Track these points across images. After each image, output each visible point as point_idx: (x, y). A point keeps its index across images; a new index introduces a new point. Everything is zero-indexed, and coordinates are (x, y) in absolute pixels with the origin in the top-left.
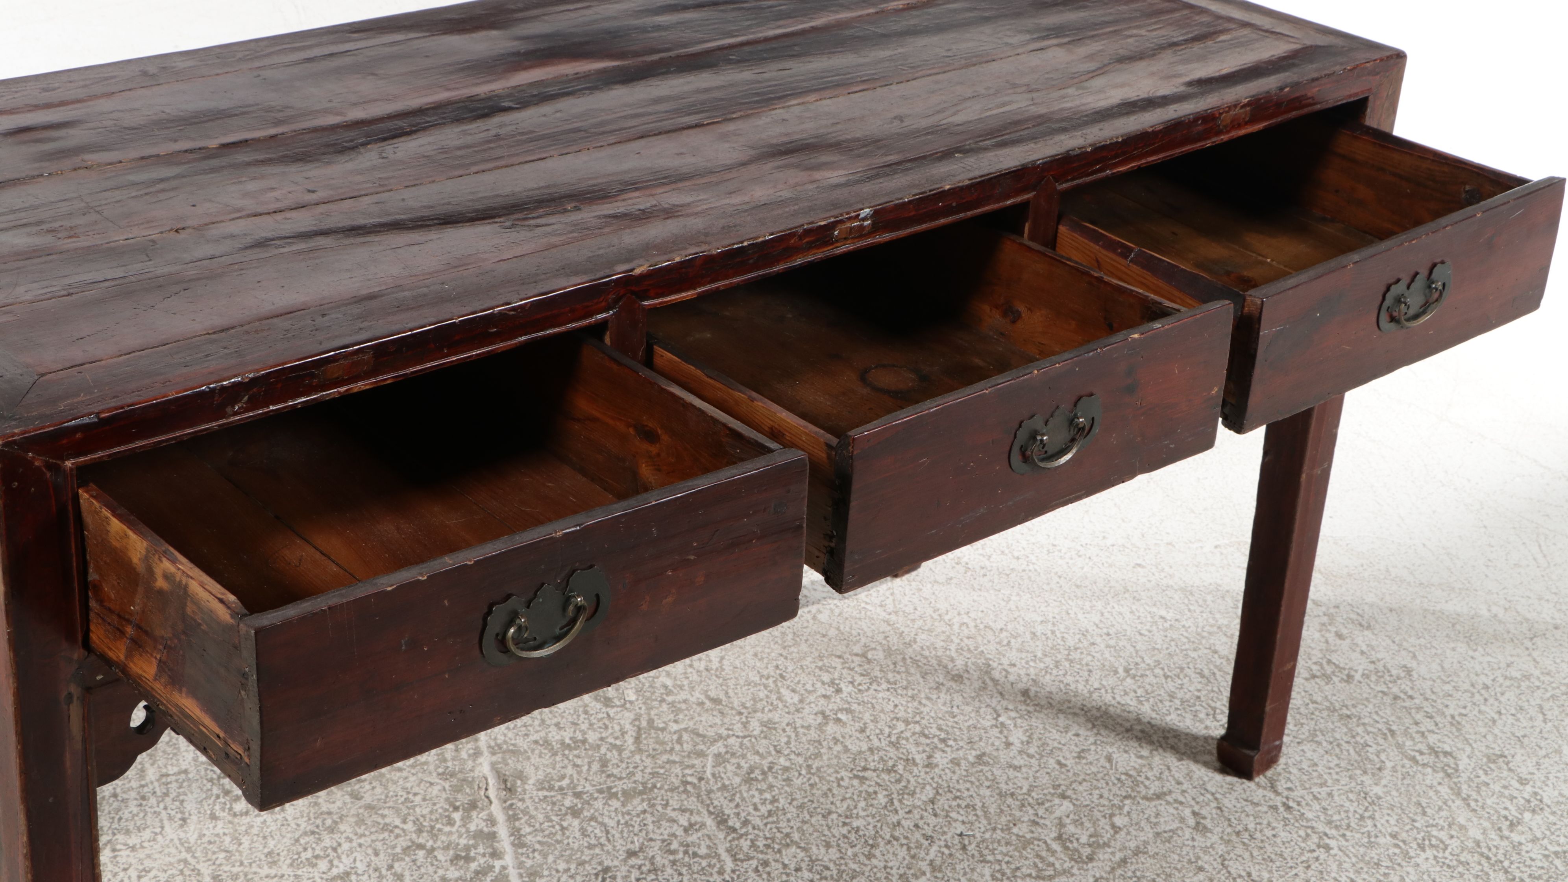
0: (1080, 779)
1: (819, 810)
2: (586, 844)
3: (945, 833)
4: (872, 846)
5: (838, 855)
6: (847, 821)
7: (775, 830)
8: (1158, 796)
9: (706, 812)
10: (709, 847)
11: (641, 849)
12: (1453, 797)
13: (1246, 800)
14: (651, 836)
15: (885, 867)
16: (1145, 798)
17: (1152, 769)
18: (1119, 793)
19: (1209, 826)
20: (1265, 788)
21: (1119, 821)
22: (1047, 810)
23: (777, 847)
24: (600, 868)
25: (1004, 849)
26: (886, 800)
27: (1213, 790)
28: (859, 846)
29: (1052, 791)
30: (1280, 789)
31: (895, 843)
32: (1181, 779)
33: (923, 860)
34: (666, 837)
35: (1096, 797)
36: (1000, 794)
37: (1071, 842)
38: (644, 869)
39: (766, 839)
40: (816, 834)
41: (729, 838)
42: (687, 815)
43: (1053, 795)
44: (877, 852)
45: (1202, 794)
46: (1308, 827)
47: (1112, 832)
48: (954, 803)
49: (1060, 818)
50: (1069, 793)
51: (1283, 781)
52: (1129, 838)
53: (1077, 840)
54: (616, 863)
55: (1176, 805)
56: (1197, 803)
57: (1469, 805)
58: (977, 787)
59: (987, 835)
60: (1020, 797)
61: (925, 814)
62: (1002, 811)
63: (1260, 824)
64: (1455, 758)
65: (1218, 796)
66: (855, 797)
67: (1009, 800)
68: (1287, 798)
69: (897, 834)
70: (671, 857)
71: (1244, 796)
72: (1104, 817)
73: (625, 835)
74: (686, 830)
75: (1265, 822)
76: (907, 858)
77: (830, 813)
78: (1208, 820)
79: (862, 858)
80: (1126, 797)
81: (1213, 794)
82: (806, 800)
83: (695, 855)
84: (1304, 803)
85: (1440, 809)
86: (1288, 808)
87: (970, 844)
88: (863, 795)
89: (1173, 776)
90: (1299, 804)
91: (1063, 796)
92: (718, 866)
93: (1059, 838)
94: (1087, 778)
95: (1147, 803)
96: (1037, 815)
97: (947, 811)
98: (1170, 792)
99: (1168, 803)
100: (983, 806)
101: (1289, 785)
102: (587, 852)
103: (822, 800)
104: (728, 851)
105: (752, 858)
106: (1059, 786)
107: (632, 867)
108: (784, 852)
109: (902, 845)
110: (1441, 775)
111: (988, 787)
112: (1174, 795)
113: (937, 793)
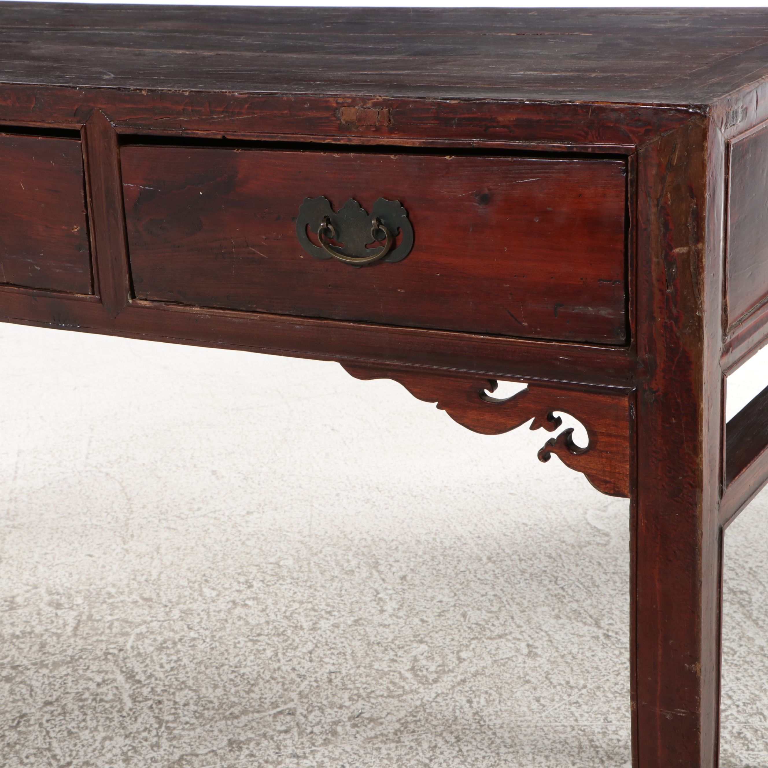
0: (437, 630)
1: (214, 664)
2: (11, 700)
3: (316, 672)
4: (253, 685)
5: (222, 693)
6: (236, 669)
7: (173, 680)
8: (500, 637)
9: (119, 672)
10: (115, 695)
11: (57, 700)
12: (745, 620)
13: (573, 634)
14: (69, 690)
15: (260, 699)
16: (490, 638)
17: (498, 619)
18: (468, 636)
19: (539, 653)
20: (590, 625)
21: (463, 655)
22: (405, 651)
23: (172, 690)
24: (18, 715)
25: (364, 680)
26: (273, 653)
27: (547, 630)
28: (242, 686)
29: (412, 639)
30: (602, 624)
31: (273, 681)
32: (522, 624)
33: (294, 691)
34: (80, 690)
35: (448, 640)
36: (369, 644)
37: (421, 671)
38: (56, 713)
39: (164, 686)
40: (207, 680)
41: (134, 687)
42: (103, 675)
43: (412, 641)
44: (256, 689)
45: (537, 633)
46: (622, 648)
47: (457, 662)
48: (329, 652)
49: (415, 657)
50: (427, 639)
51: (606, 620)
52: (471, 665)
53: (427, 669)
54: (33, 710)
55: (514, 641)
56: (532, 639)
57: (757, 624)
58: (351, 641)
59: (352, 672)
60: (384, 645)
61: (302, 661)
62: (367, 655)
63: (582, 649)
64: (749, 595)
65: (550, 633)
66: (247, 654)
67: (376, 647)
68: (608, 630)
69: (275, 675)
70: (81, 704)
71: (573, 632)
72: (453, 653)
73: (46, 691)
74: (99, 685)
75: (587, 647)
76: (281, 691)
77: (223, 665)
78: (539, 649)
79: (242, 694)
80: (473, 639)
81: (546, 632)
82: (205, 658)
83: (101, 700)
84: (621, 632)
85: (734, 628)
86: (607, 636)
87: (336, 677)
88: (254, 652)
89: (515, 623)
90: (617, 633)
91: (421, 642)
92: (119, 706)
93: (413, 669)
94: (443, 628)
95: (490, 641)
96: (396, 655)
97: (321, 658)
98: (511, 633)
99: (508, 640)
100: (353, 652)
101: (611, 621)
102: (10, 705)
103: (218, 657)
104: (130, 696)
105: (149, 699)
106: (419, 635)
107: (46, 712)
108: (177, 694)
109: (278, 683)
110: (737, 606)
111: (360, 640)
112: (513, 635)
113: (316, 646)
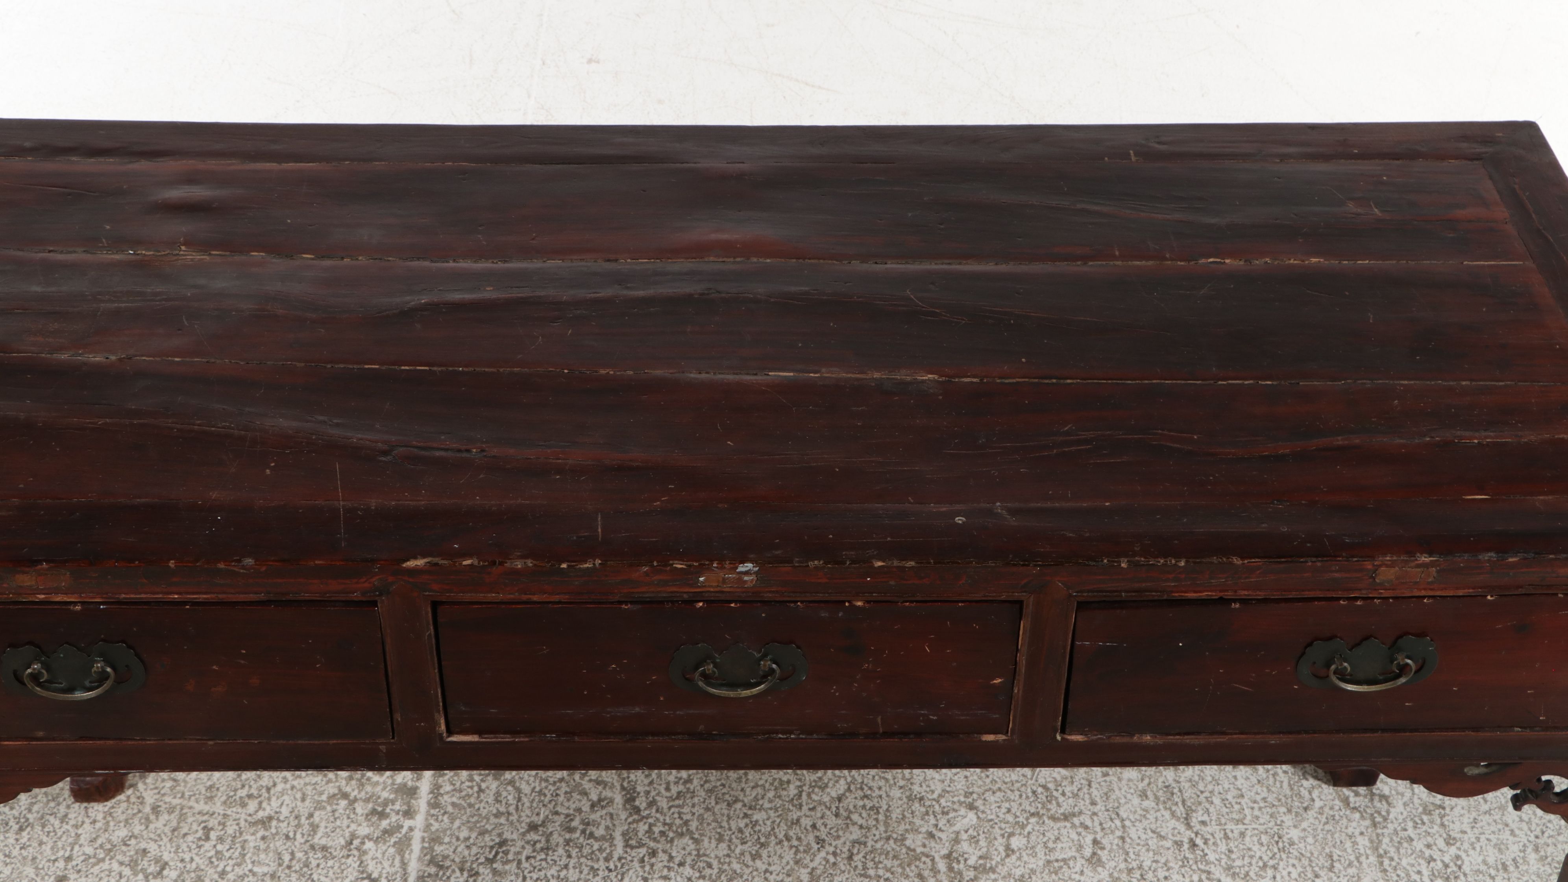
0: (995, 788)
1: (727, 797)
2: (495, 811)
3: (838, 837)
4: (763, 845)
5: (725, 852)
6: (750, 812)
7: (676, 816)
8: (1066, 817)
9: (619, 787)
10: (607, 828)
11: (543, 824)
12: (1369, 852)
13: (1153, 832)
14: (559, 809)
15: (766, 871)
16: (1053, 818)
17: (1072, 783)
18: (1028, 808)
19: (1104, 859)
20: (1178, 819)
21: (1015, 842)
22: (948, 821)
23: (671, 835)
24: (497, 840)
25: (889, 863)
26: (796, 792)
27: (1125, 816)
28: (750, 844)
29: (962, 799)
30: (1194, 822)
31: (786, 843)
32: (1098, 799)
33: (806, 867)
34: (571, 812)
35: (1004, 810)
36: (910, 798)
37: (959, 862)
38: (538, 846)
39: (665, 824)
40: (714, 824)
41: (630, 820)
42: (600, 788)
43: (961, 803)
44: (764, 853)
45: (1112, 820)
46: (1204, 871)
47: (1004, 854)
48: (861, 803)
49: (958, 833)
50: (979, 803)
51: (1201, 812)
52: (1018, 863)
53: (966, 860)
54: (515, 836)
55: (1080, 830)
56: (1103, 829)
57: (1381, 863)
58: (890, 787)
59: (878, 845)
60: (928, 803)
61: (828, 813)
62: (904, 817)
63: (1157, 862)
64: (1389, 804)
65: (1127, 823)
66: (767, 785)
67: (916, 805)
68: (1197, 834)
69: (791, 833)
70: (568, 836)
71: (1153, 826)
72: (1003, 836)
73: (535, 805)
74: (593, 806)
75: (1163, 860)
76: (792, 863)
77: (736, 801)
78: (1106, 852)
79: (748, 858)
80: (1033, 815)
81: (1123, 820)
82: (719, 783)
83: (591, 835)
84: (1210, 842)
85: (1350, 865)
86: (1193, 845)
87: (858, 853)
88: (776, 783)
89: (1090, 794)
90: (1205, 843)
91: (971, 807)
92: (608, 851)
93: (948, 856)
94: (1004, 787)
95: (1052, 823)
96: (936, 826)
97: (851, 812)
98: (1081, 813)
99: (1073, 826)
100: (887, 810)
101: (1205, 818)
102: (493, 820)
103: (734, 785)
104: (623, 834)
105: (644, 845)
106: (971, 793)
107: (528, 842)
108: (675, 843)
109: (791, 847)
110: (1368, 823)
111: (901, 788)
112: (1082, 818)
113: (849, 788)
